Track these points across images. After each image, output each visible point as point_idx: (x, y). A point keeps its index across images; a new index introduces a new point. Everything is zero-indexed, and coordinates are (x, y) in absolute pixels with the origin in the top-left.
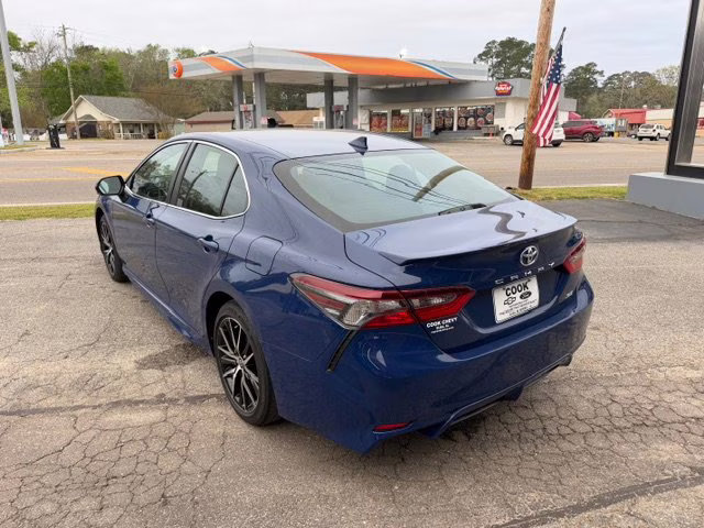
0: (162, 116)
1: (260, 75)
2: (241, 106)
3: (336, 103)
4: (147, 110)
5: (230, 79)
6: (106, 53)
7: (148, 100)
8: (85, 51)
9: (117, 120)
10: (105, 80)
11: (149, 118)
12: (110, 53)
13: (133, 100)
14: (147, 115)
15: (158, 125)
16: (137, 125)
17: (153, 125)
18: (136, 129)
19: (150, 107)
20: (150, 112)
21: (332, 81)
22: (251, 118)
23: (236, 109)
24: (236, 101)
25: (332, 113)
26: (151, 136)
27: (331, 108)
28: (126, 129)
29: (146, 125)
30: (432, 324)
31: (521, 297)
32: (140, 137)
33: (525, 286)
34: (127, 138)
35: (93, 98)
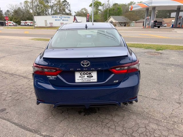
0: (128, 21)
1: (154, 8)
2: (147, 17)
3: (179, 15)
4: (125, 19)
5: (145, 10)
6: (120, 5)
7: (126, 17)
8: (115, 5)
9: (117, 22)
10: (117, 12)
11: (125, 21)
12: (121, 5)
13: (122, 17)
14: (125, 20)
15: (127, 23)
16: (122, 23)
17: (126, 23)
18: (122, 24)
19: (126, 18)
20: (126, 20)
21: (180, 8)
22: (149, 21)
23: (145, 18)
24: (146, 16)
25: (177, 19)
26: (125, 26)
27: (177, 17)
28: (119, 24)
29: (124, 23)
30: (49, 77)
31: (88, 77)
32: (122, 26)
33: (90, 74)
34: (119, 26)
35: (113, 16)
